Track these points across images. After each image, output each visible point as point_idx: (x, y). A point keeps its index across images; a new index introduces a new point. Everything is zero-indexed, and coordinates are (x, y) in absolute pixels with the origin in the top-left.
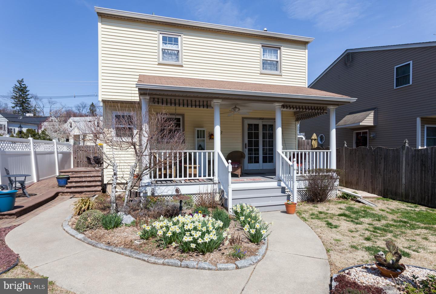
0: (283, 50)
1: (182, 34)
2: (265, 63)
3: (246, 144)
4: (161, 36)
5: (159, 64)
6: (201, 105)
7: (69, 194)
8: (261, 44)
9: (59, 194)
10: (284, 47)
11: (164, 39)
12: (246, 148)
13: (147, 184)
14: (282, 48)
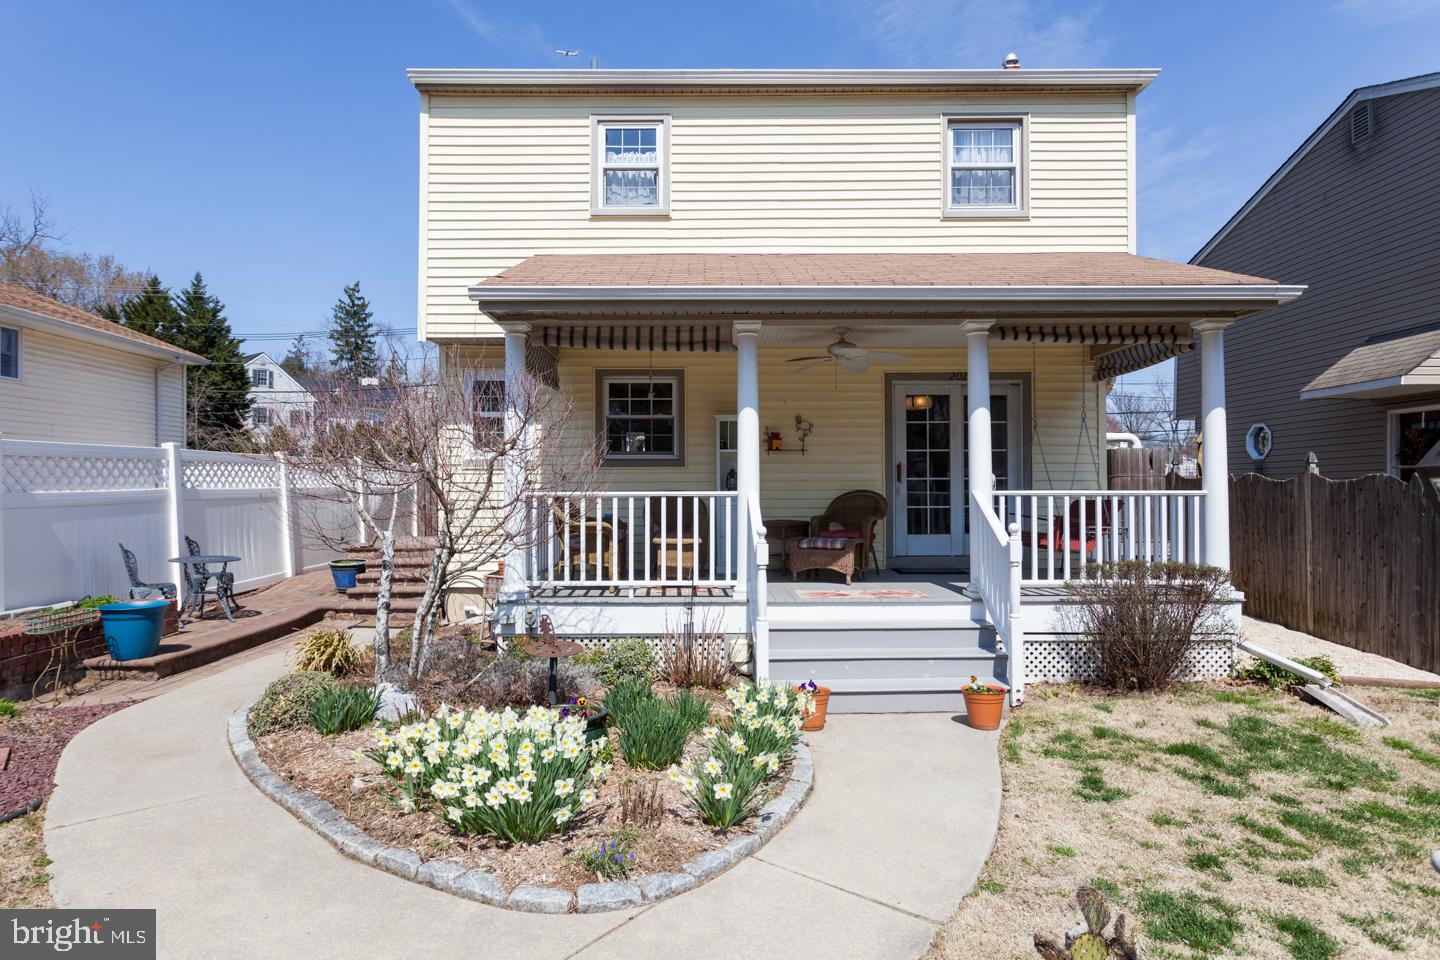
0: (1033, 128)
1: (668, 114)
2: (962, 180)
3: (899, 466)
4: (602, 130)
5: (595, 218)
6: (698, 342)
7: (352, 615)
8: (944, 114)
9: (326, 615)
10: (1035, 115)
11: (612, 138)
12: (899, 479)
13: (514, 598)
14: (1028, 120)
